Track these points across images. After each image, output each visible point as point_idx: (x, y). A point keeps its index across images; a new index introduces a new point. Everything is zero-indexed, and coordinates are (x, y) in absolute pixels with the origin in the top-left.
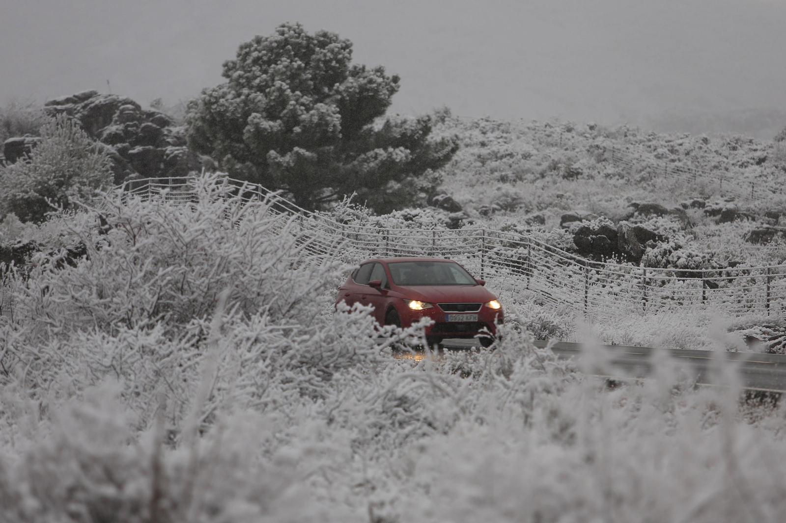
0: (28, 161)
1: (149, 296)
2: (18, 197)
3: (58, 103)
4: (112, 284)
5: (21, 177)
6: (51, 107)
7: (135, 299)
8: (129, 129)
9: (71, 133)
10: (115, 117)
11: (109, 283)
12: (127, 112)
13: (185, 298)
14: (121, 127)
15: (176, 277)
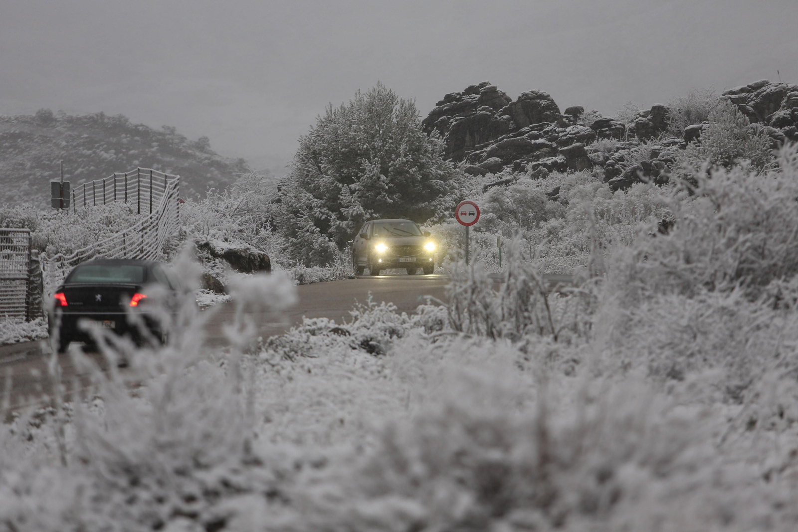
0: (698, 144)
1: (731, 261)
2: (689, 177)
3: (735, 93)
4: (698, 251)
5: (691, 159)
6: (727, 96)
7: (718, 264)
8: (796, 113)
9: (735, 118)
10: (783, 103)
11: (695, 250)
12: (794, 98)
13: (765, 263)
14: (789, 111)
15: (757, 243)
